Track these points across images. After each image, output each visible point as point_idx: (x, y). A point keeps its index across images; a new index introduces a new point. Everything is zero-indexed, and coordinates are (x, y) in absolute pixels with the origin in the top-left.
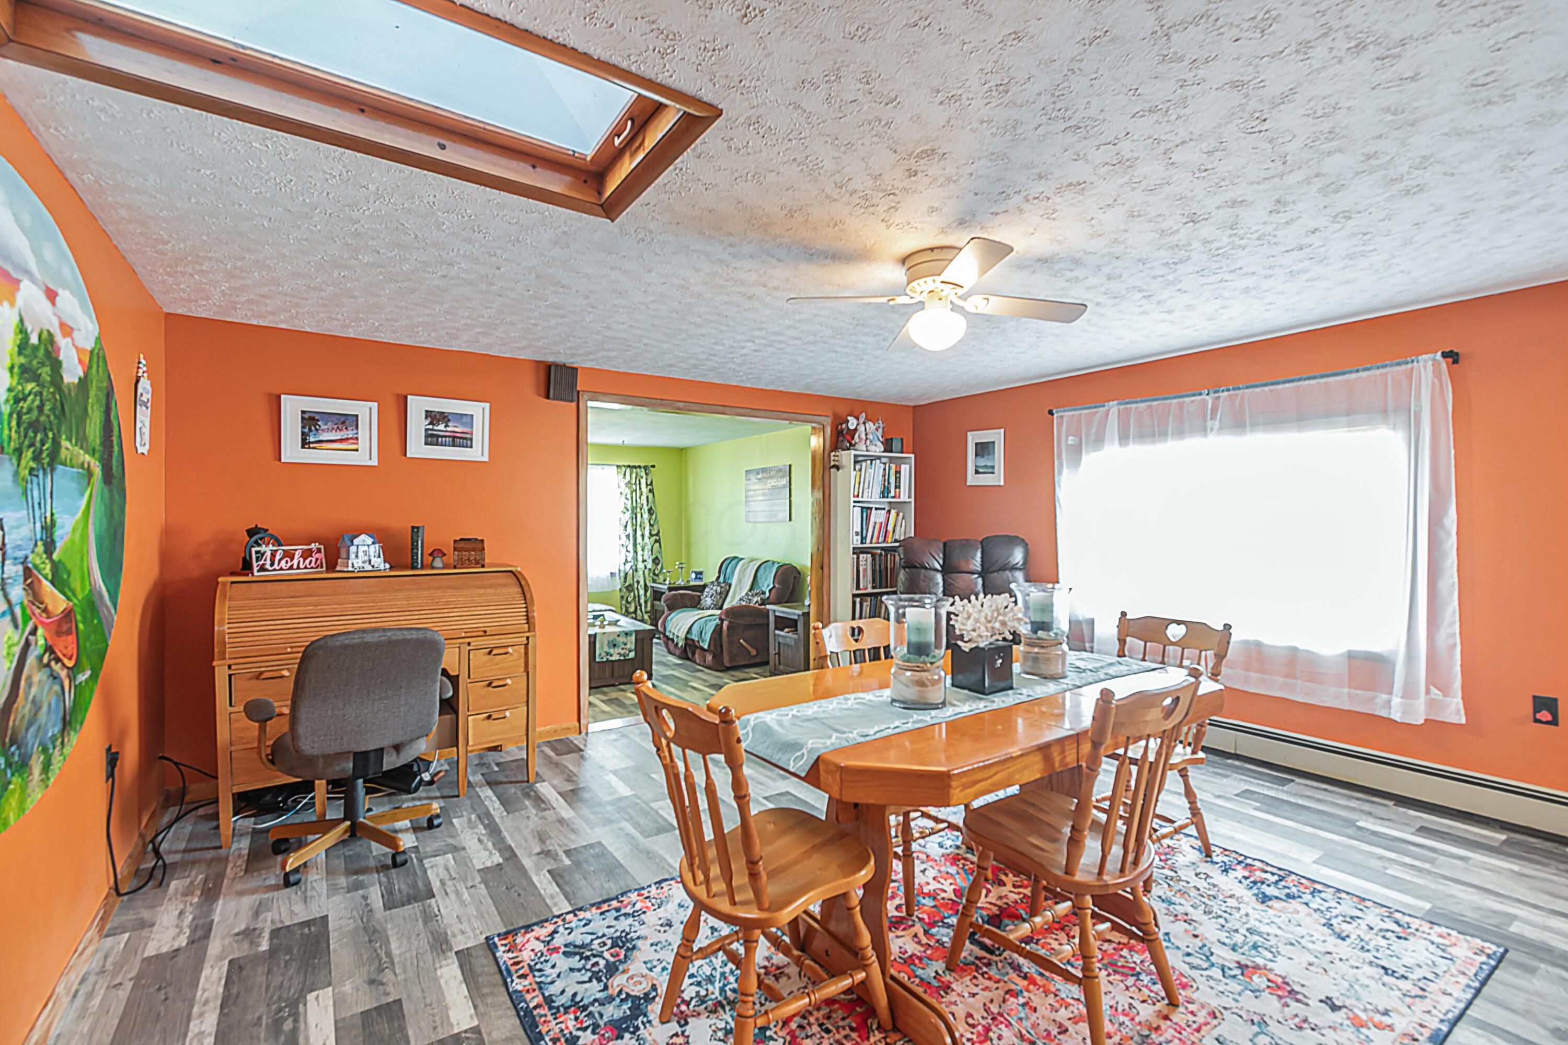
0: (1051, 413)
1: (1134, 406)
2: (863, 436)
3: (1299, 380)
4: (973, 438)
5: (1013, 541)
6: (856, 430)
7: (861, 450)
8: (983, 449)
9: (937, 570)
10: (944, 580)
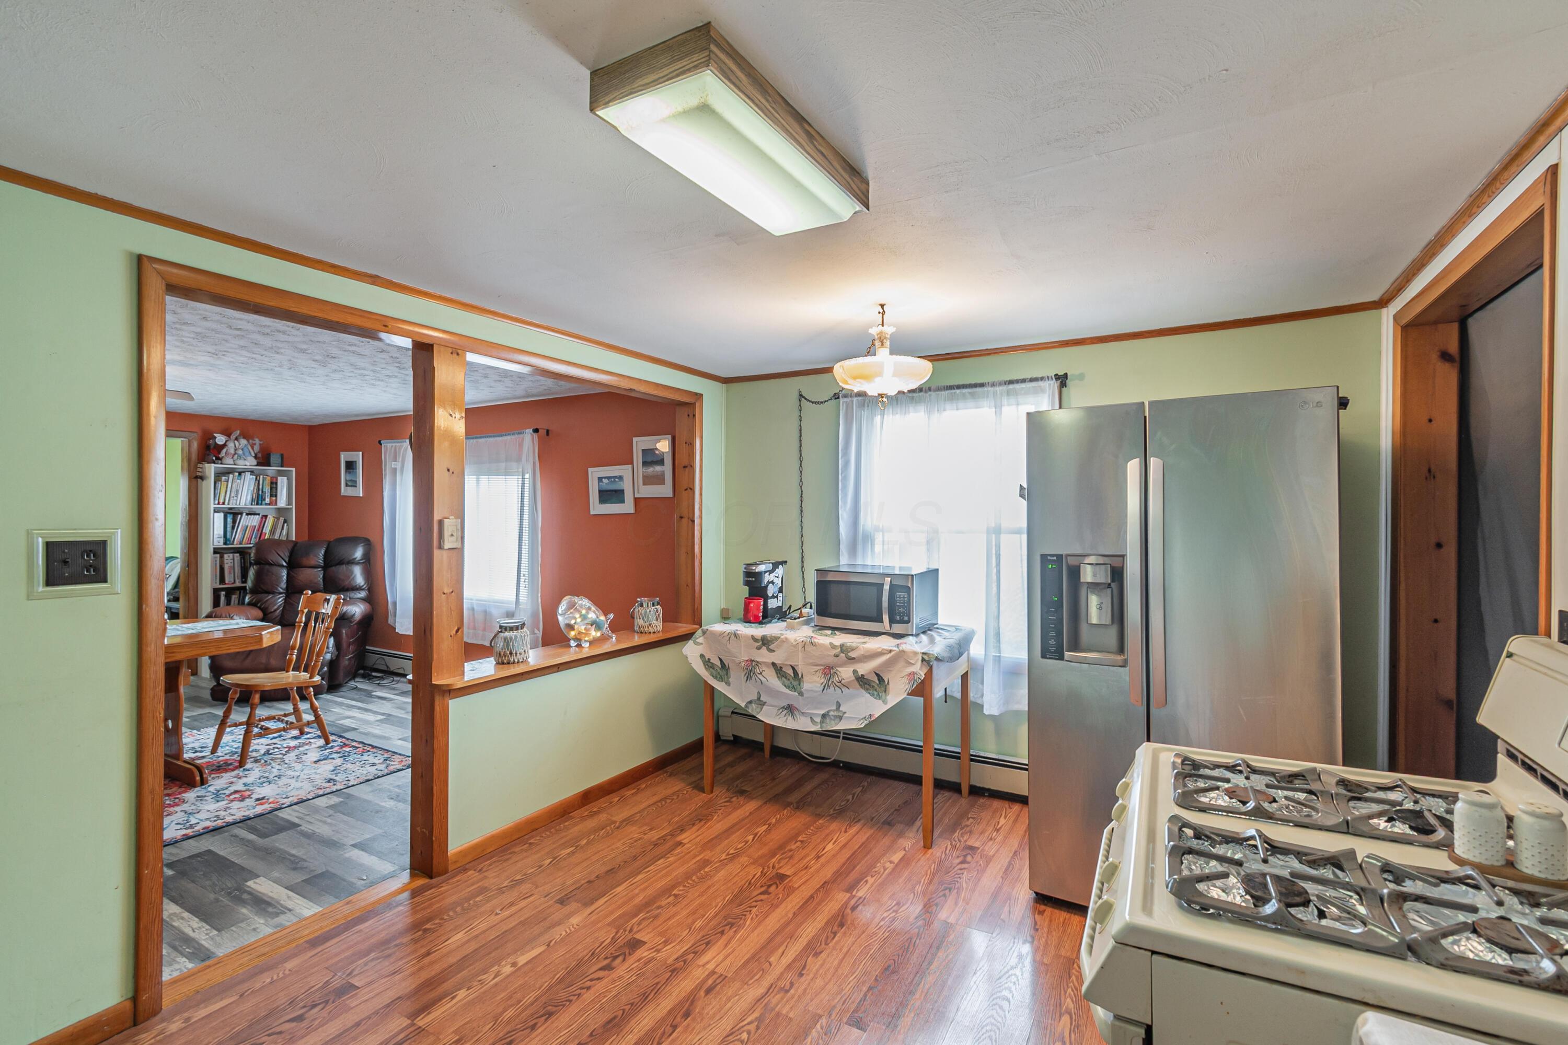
2: (232, 451)
4: (344, 457)
5: (354, 541)
6: (224, 445)
7: (228, 463)
8: (350, 466)
9: (283, 566)
10: (288, 575)
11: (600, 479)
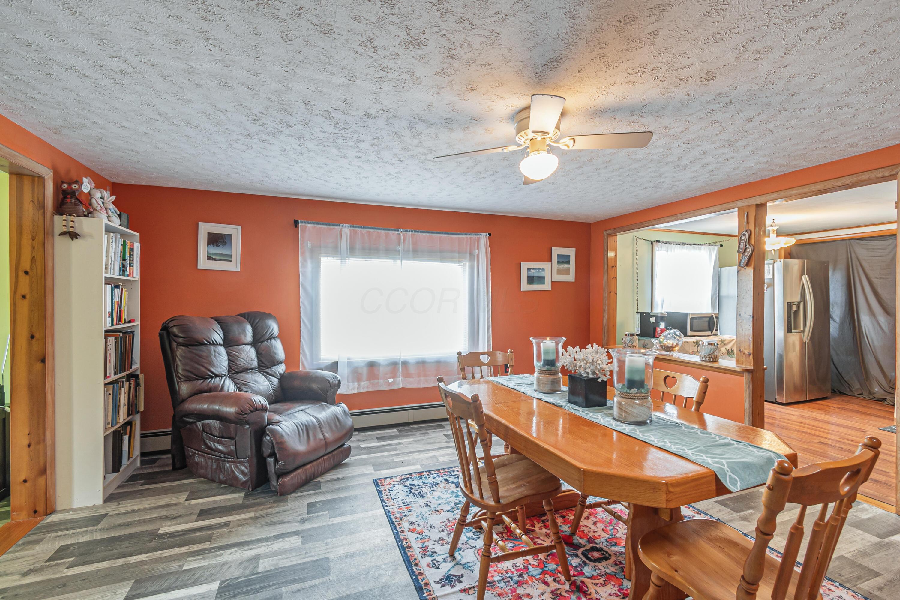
0: (296, 223)
1: (359, 229)
3: (442, 233)
4: (205, 228)
6: (90, 194)
8: (216, 239)
9: (219, 345)
11: (529, 270)
